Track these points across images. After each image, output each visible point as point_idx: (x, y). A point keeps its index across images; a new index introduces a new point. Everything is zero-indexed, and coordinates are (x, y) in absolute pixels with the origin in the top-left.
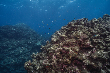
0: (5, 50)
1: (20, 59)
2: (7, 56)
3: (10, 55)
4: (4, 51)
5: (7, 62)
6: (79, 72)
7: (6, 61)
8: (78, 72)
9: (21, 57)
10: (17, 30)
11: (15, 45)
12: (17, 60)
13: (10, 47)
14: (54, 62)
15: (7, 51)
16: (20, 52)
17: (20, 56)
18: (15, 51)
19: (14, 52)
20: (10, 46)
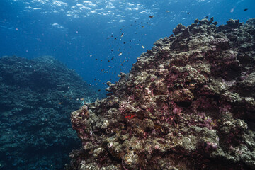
0: (6, 114)
1: (40, 137)
2: (8, 127)
3: (18, 125)
4: (4, 116)
5: (7, 143)
6: (212, 123)
7: (5, 140)
8: (210, 123)
9: (45, 131)
10: (38, 67)
11: (30, 103)
12: (34, 140)
13: (18, 107)
14: (149, 101)
15: (9, 116)
16: (43, 119)
17: (43, 129)
18: (29, 115)
19: (28, 118)
20: (17, 104)
